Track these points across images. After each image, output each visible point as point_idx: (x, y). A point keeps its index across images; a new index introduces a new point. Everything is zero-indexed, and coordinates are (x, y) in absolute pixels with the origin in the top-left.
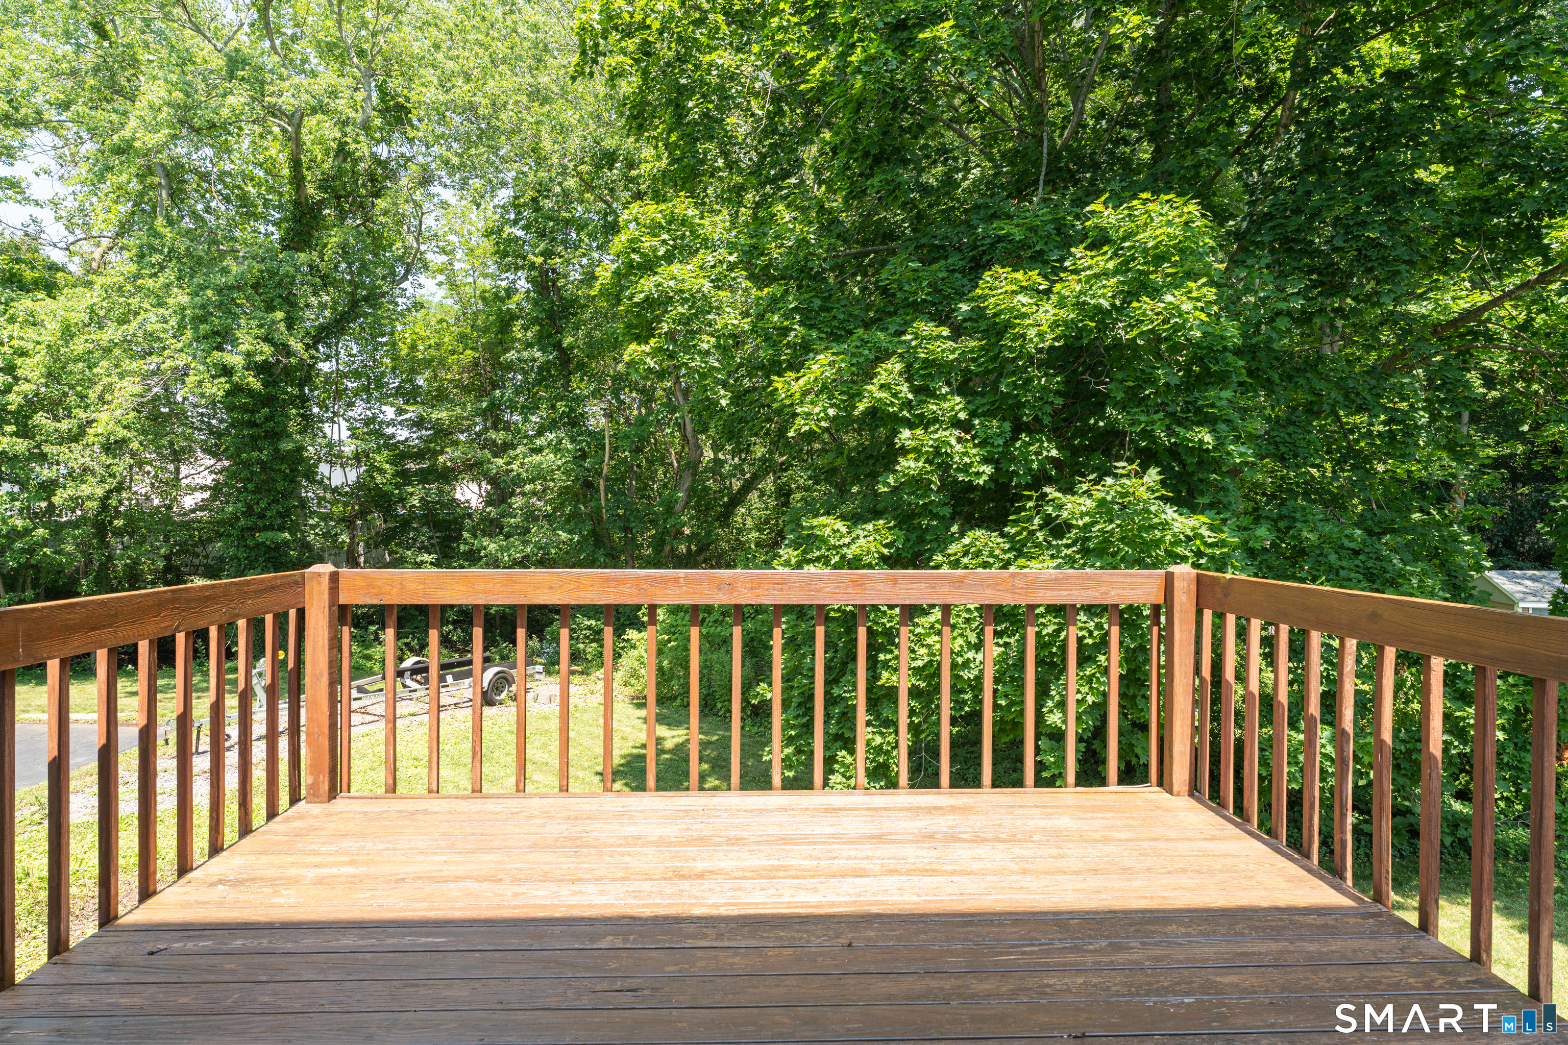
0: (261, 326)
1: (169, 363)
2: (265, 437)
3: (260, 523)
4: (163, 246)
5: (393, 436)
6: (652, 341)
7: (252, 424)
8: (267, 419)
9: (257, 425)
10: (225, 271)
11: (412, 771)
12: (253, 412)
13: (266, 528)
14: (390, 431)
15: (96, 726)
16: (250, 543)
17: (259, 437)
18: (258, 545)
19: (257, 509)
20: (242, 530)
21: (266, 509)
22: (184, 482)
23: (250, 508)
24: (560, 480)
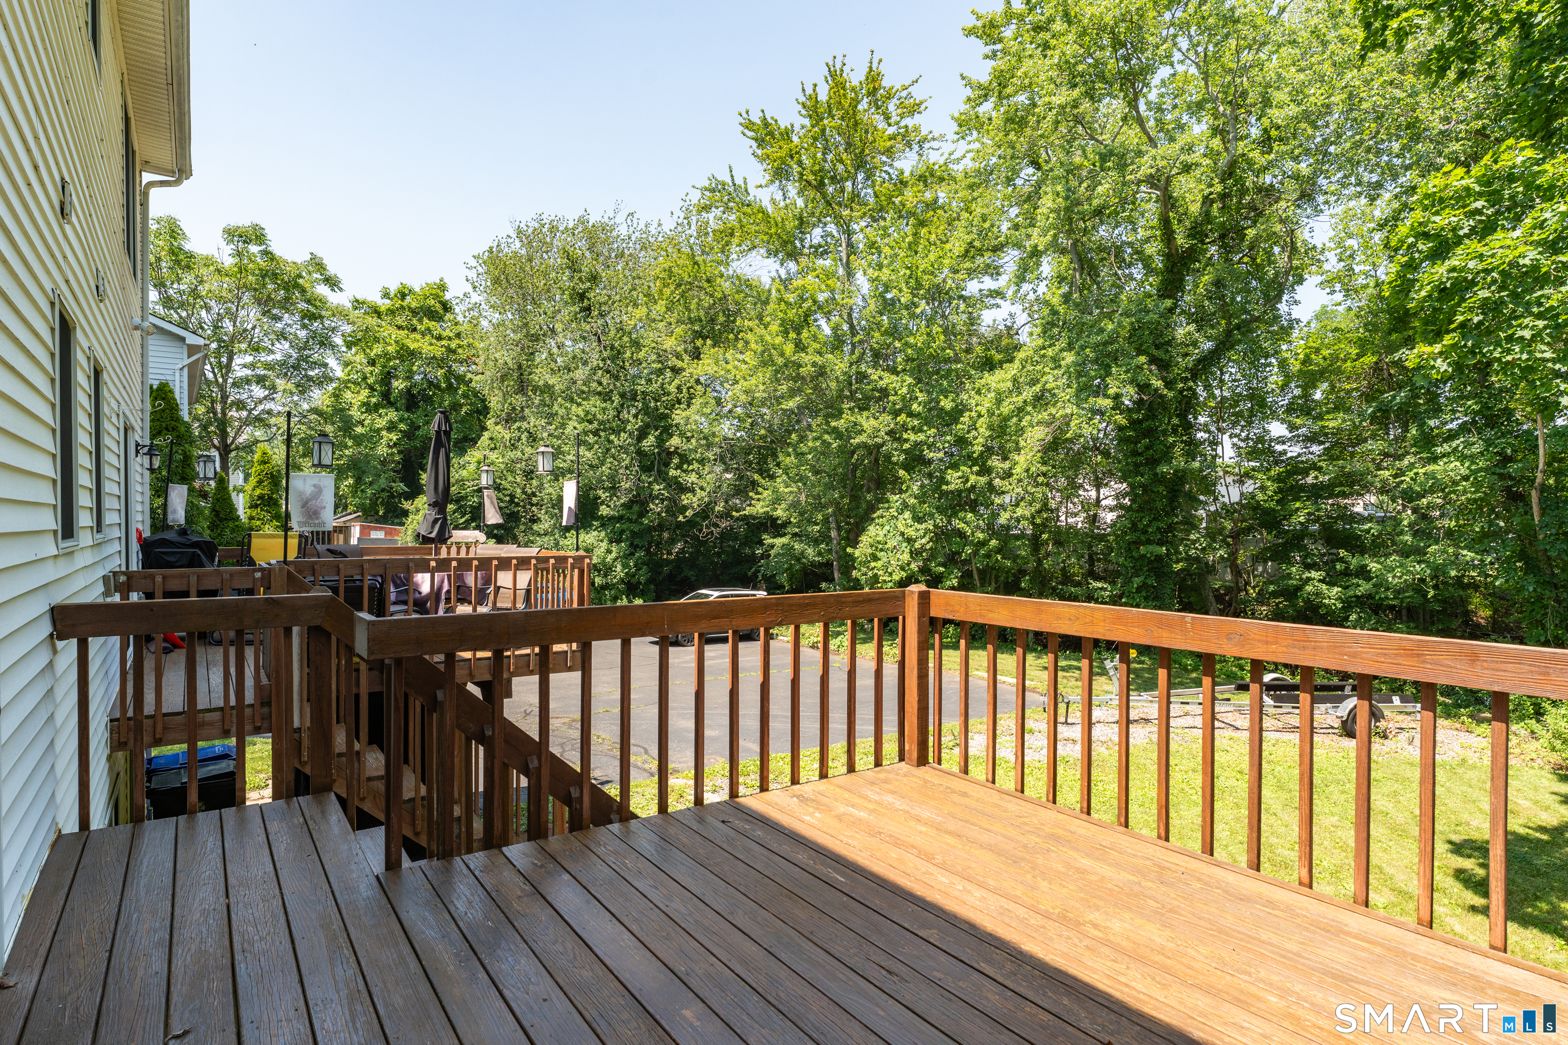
0: (1127, 372)
1: (1061, 412)
2: (1146, 464)
3: (1143, 538)
4: (1059, 320)
5: (1285, 452)
6: (1448, 340)
7: (1135, 453)
8: (1147, 448)
9: (1140, 454)
10: (1102, 330)
11: (1232, 782)
12: (1136, 443)
13: (1149, 542)
14: (1279, 448)
15: (1014, 689)
16: (1135, 554)
17: (1141, 464)
18: (1143, 556)
19: (1140, 526)
20: (1129, 543)
21: (1148, 526)
22: (1104, 503)
23: (1134, 525)
24: (1467, 493)
